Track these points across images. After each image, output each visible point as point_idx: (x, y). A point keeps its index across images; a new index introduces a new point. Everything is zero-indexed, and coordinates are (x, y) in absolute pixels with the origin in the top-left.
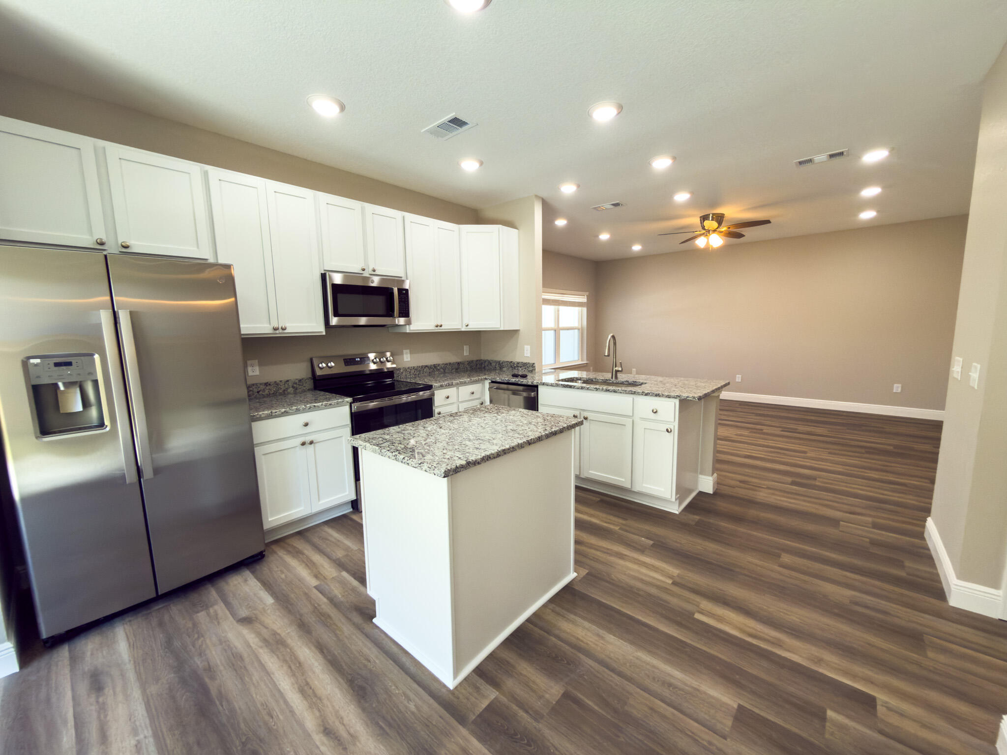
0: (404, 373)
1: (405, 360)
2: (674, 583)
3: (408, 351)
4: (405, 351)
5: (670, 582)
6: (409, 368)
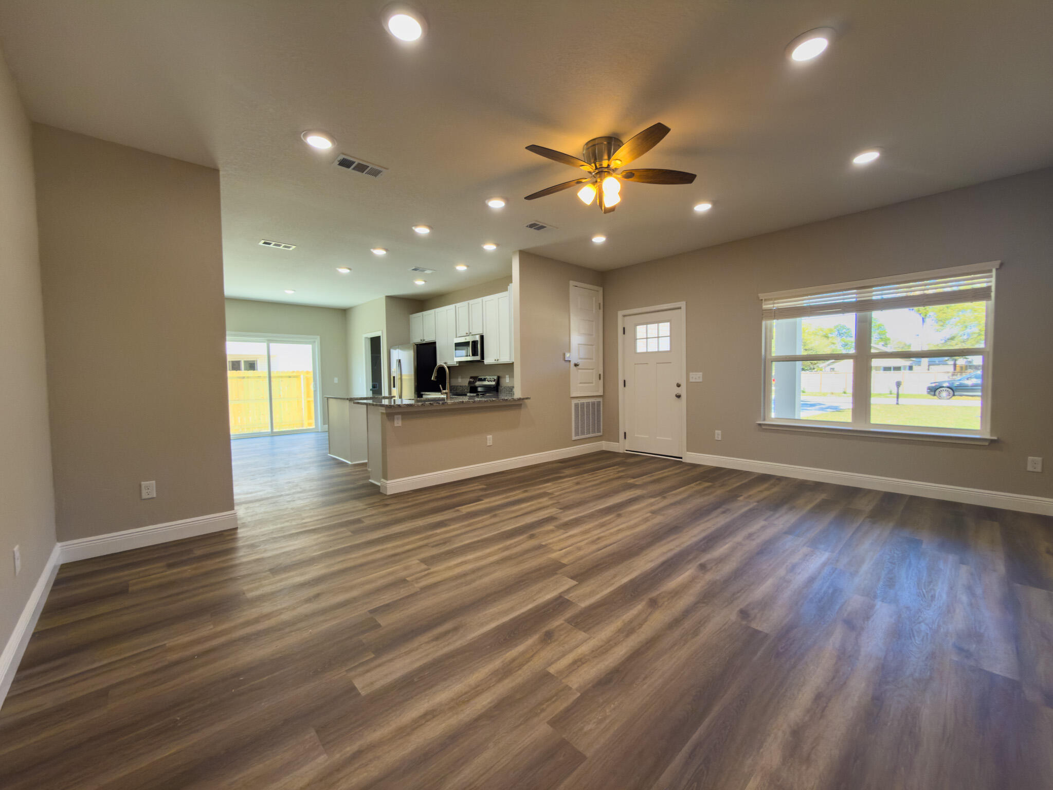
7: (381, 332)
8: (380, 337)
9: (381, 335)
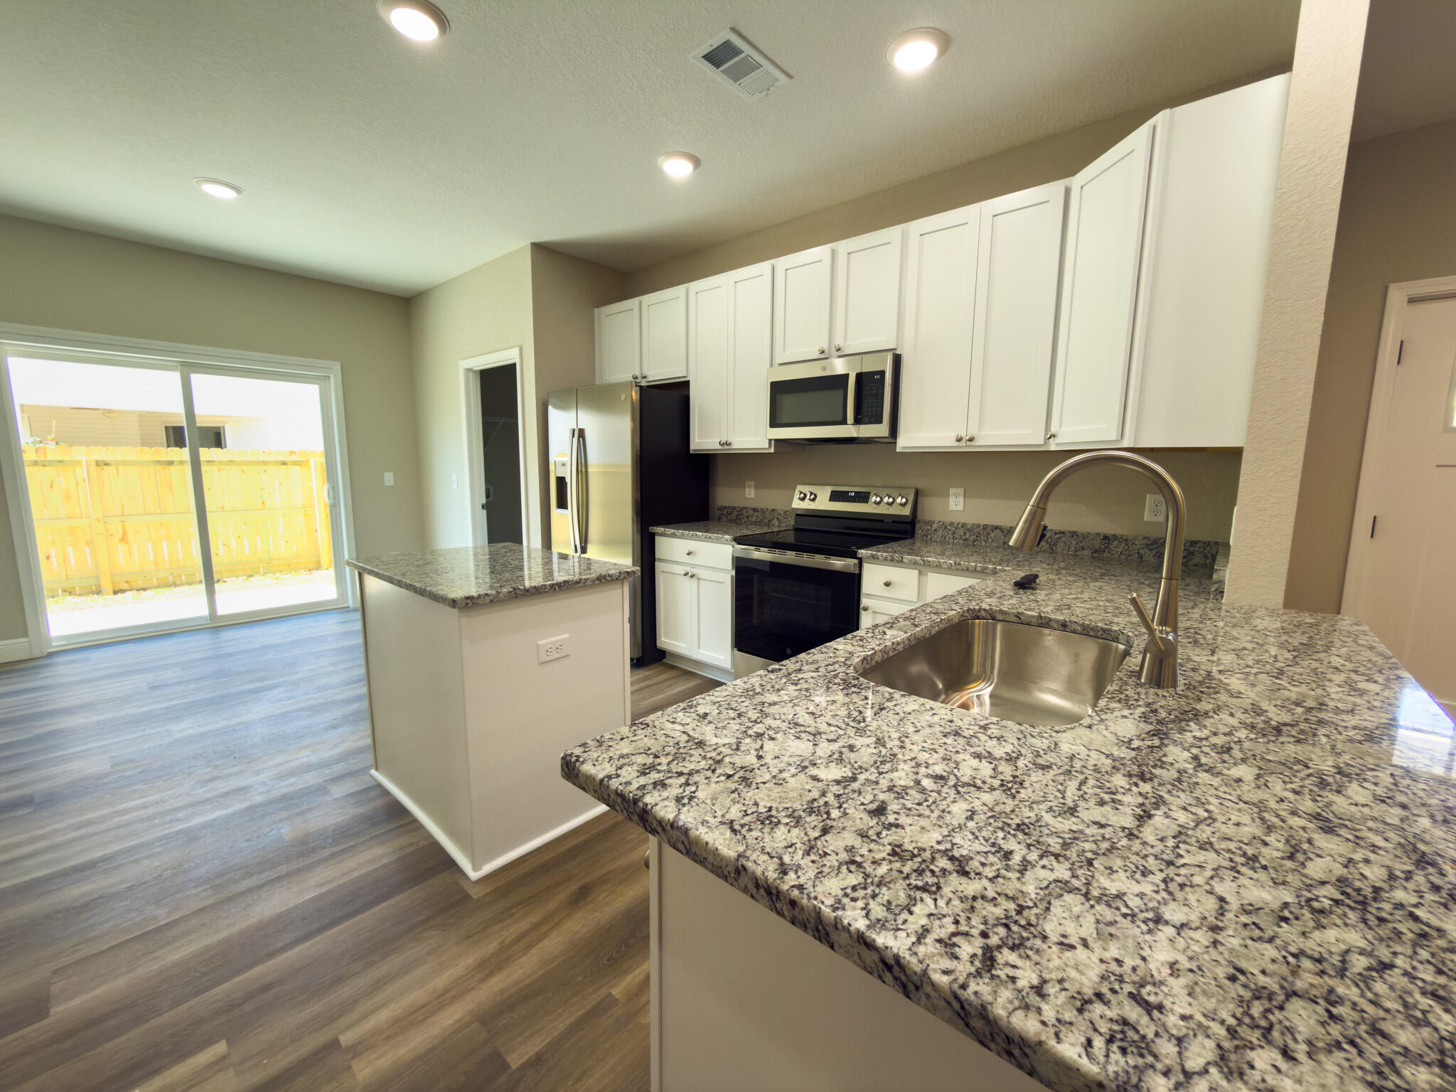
0: (940, 532)
1: (952, 506)
2: (334, 1044)
3: (961, 491)
4: (952, 491)
5: (346, 1039)
6: (952, 524)
7: (516, 351)
8: (514, 365)
9: (517, 361)
